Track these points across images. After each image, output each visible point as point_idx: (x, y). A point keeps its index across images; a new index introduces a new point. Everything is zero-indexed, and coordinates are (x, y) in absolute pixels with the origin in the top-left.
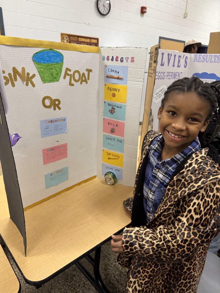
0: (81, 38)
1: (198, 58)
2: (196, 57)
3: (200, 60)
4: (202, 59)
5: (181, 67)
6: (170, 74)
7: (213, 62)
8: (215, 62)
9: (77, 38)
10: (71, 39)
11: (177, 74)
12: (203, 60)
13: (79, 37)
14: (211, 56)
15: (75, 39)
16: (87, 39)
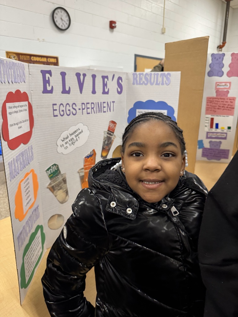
0: (35, 58)
1: (138, 79)
2: (135, 77)
3: (142, 82)
4: (144, 80)
5: (109, 93)
6: (89, 106)
7: (160, 84)
8: (163, 84)
9: (28, 57)
10: (21, 58)
11: (105, 105)
12: (146, 82)
13: (31, 55)
14: (156, 76)
15: (26, 58)
16: (43, 58)
